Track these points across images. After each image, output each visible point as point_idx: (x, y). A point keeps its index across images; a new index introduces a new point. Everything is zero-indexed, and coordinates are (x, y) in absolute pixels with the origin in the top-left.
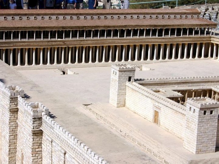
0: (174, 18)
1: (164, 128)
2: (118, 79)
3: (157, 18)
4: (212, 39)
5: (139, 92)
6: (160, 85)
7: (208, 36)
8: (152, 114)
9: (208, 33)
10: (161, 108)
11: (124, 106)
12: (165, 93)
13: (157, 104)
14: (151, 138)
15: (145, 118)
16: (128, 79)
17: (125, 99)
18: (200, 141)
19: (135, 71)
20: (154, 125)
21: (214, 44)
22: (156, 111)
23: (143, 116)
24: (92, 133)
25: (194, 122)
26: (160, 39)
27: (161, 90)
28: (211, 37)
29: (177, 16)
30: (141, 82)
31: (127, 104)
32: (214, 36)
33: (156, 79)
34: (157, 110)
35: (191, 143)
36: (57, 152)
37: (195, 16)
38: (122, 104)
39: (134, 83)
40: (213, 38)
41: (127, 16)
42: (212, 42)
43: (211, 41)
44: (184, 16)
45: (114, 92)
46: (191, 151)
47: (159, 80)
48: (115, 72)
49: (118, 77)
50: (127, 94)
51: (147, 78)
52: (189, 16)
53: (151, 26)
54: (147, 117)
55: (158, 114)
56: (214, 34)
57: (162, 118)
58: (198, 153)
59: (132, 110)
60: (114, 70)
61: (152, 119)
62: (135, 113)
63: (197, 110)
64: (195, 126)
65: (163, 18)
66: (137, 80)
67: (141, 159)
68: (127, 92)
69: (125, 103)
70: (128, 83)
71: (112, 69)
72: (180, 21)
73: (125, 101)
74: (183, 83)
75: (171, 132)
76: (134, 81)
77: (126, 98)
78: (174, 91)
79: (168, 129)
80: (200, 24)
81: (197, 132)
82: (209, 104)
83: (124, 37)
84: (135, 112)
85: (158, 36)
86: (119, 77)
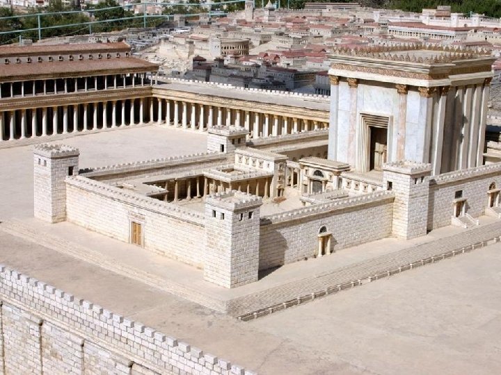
0: (90, 59)
1: (154, 250)
2: (50, 174)
3: (61, 59)
4: (154, 91)
5: (94, 192)
6: (121, 176)
7: (147, 86)
8: (127, 228)
9: (147, 82)
10: (146, 217)
11: (64, 219)
12: (135, 189)
13: (136, 210)
14: (143, 271)
15: (112, 237)
16: (67, 171)
17: (66, 208)
18: (235, 267)
19: (77, 156)
20: (134, 247)
21: (159, 100)
22: (134, 222)
23: (109, 235)
24: (78, 278)
25: (224, 236)
26: (71, 95)
27: (124, 184)
28: (151, 88)
29: (94, 55)
30: (89, 174)
31: (70, 216)
32: (156, 86)
33: (111, 167)
34: (137, 221)
35: (221, 272)
36: (17, 323)
37: (123, 55)
38: (60, 216)
39: (79, 177)
40: (156, 90)
41: (9, 59)
42: (154, 96)
43: (152, 94)
44: (105, 55)
45: (44, 196)
46: (221, 284)
47: (117, 168)
48: (42, 162)
49: (50, 170)
50: (67, 198)
51: (98, 165)
52: (114, 55)
53: (54, 74)
54: (117, 234)
55: (140, 228)
56: (156, 82)
57: (148, 234)
58: (234, 287)
59: (83, 225)
60: (40, 157)
61: (127, 238)
62: (90, 230)
63: (229, 215)
64: (226, 242)
65: (71, 60)
66: (87, 171)
67: (197, 314)
68: (67, 195)
69: (66, 214)
70: (68, 179)
71: (35, 155)
72: (108, 63)
73: (65, 211)
74: (158, 169)
75: (170, 256)
76: (77, 173)
77: (68, 205)
78: (149, 184)
79: (164, 252)
80: (133, 66)
81: (230, 252)
82: (246, 202)
83: (10, 96)
84: (90, 227)
85: (69, 91)
86: (52, 169)
